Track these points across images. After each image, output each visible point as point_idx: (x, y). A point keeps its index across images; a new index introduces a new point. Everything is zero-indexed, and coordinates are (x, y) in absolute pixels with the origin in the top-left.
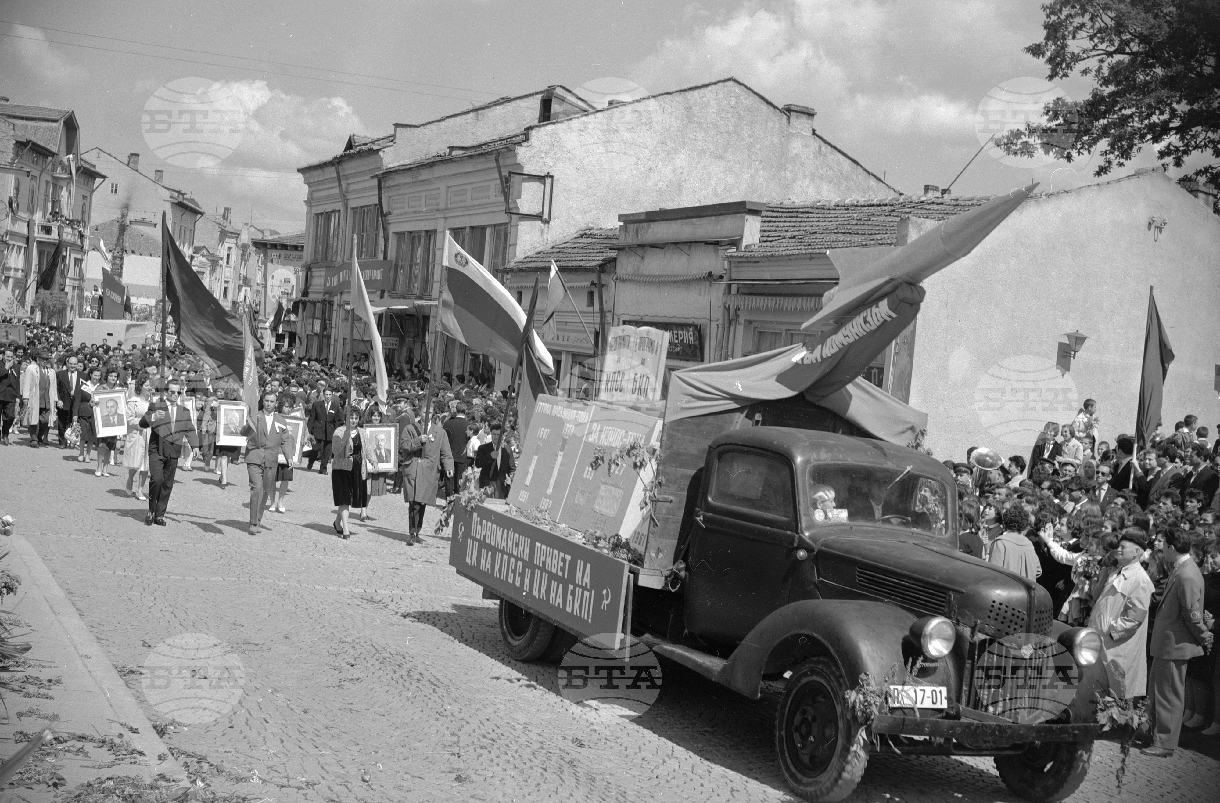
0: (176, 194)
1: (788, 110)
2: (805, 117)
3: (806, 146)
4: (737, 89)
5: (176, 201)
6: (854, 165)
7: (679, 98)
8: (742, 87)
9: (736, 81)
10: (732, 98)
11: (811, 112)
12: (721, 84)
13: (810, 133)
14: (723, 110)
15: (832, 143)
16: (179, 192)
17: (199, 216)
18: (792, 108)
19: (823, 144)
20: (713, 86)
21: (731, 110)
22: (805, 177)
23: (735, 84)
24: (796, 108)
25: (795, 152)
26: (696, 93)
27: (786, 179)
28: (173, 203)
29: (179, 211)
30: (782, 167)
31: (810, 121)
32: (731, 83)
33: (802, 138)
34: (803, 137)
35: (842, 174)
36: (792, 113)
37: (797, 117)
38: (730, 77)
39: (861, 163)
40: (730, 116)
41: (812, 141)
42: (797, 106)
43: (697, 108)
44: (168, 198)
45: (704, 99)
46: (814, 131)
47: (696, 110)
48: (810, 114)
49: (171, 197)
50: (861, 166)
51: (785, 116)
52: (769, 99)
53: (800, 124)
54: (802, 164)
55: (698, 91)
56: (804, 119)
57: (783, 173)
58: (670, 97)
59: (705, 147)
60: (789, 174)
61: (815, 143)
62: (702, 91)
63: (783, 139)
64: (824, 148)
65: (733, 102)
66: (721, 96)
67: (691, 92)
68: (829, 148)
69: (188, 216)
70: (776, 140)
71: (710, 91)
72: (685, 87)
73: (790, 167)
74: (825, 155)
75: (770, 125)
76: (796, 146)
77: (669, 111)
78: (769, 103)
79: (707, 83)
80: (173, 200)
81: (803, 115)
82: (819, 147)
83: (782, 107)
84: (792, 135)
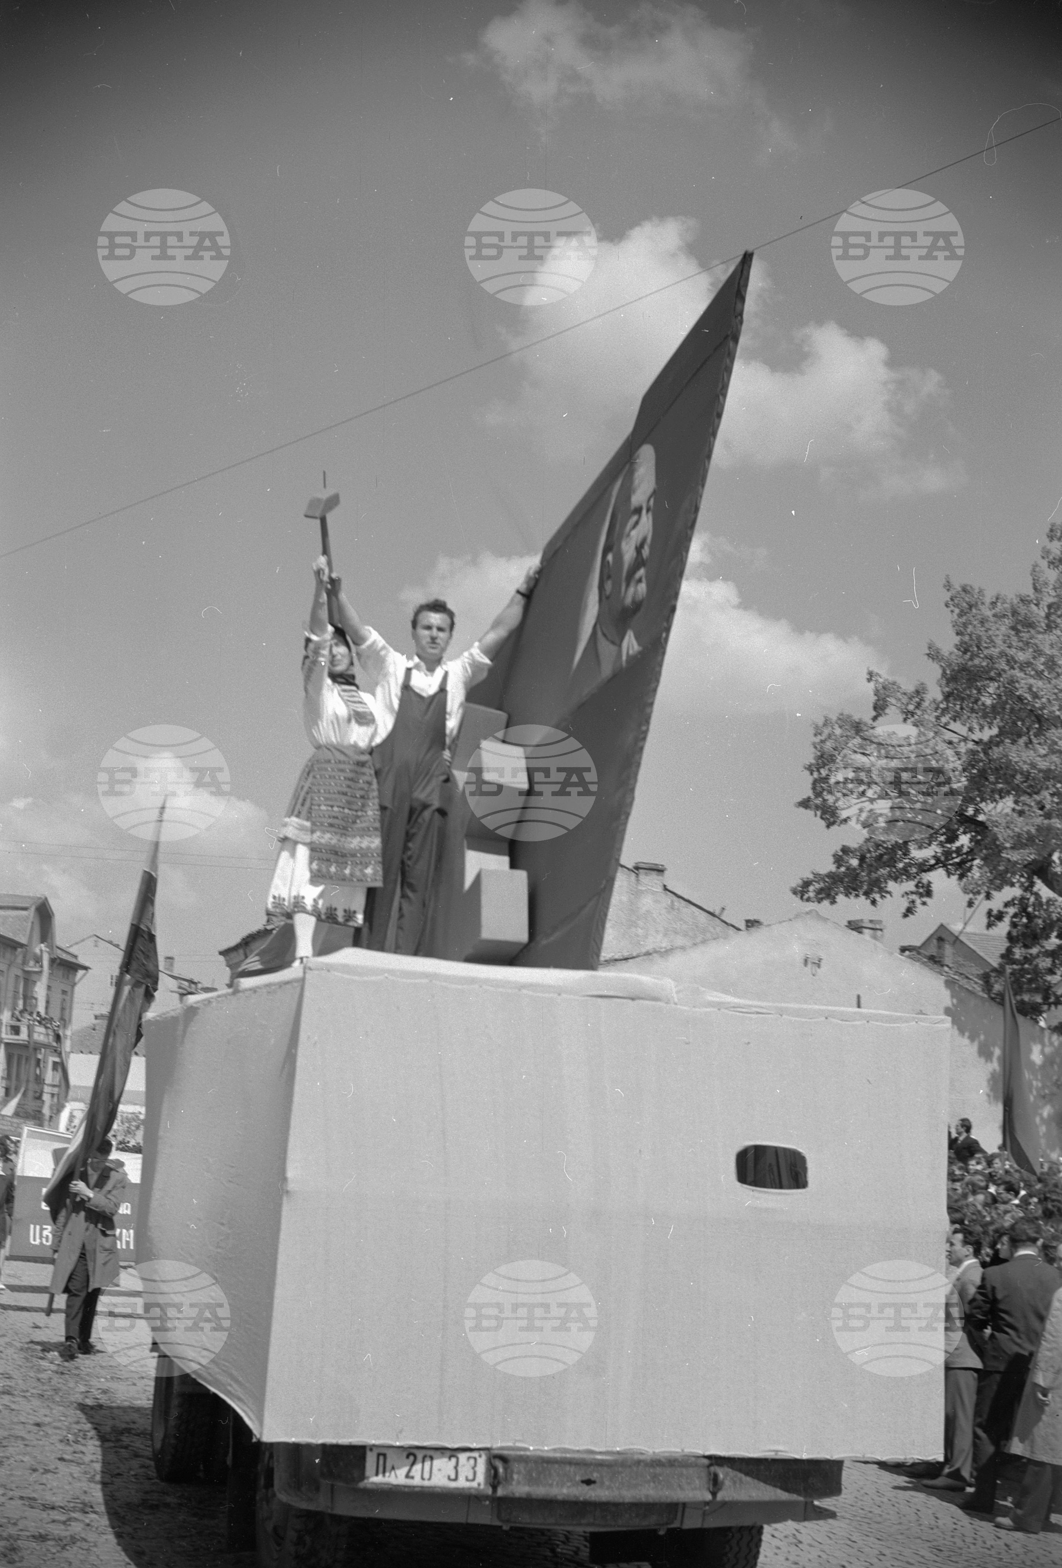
1: (636, 868)
2: (654, 873)
3: (656, 901)
6: (711, 917)
11: (660, 868)
13: (660, 889)
15: (686, 897)
18: (640, 865)
19: (675, 898)
22: (657, 932)
24: (644, 866)
25: (644, 909)
27: (637, 935)
30: (633, 924)
31: (660, 878)
33: (652, 894)
34: (654, 893)
35: (697, 927)
36: (641, 871)
37: (646, 874)
41: (663, 895)
46: (665, 886)
48: (660, 870)
51: (633, 874)
53: (650, 881)
54: (654, 920)
56: (654, 875)
57: (634, 930)
60: (639, 930)
61: (668, 899)
63: (634, 897)
64: (678, 903)
68: (683, 902)
70: (624, 898)
73: (640, 923)
74: (678, 909)
76: (647, 902)
81: (653, 872)
82: (672, 902)
83: (630, 867)
84: (642, 892)
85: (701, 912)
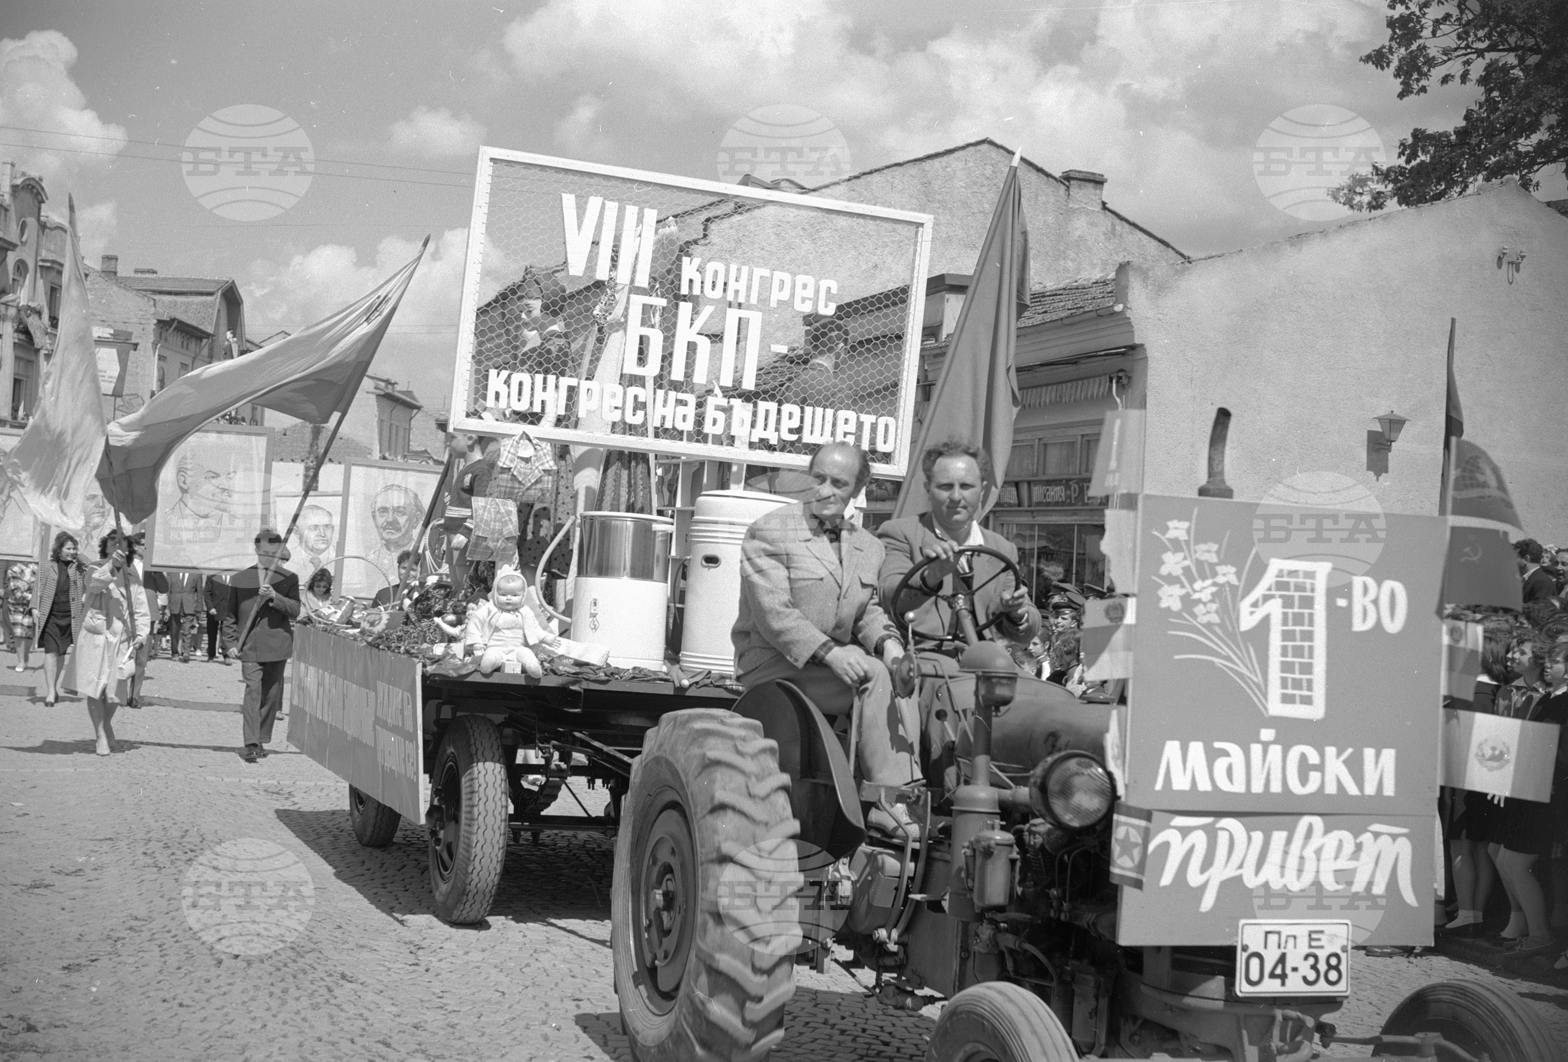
0: (383, 384)
1: (1068, 178)
2: (1090, 186)
3: (1093, 224)
4: (994, 153)
5: (382, 393)
6: (1163, 247)
7: (913, 170)
8: (1001, 151)
9: (992, 143)
10: (988, 167)
11: (1098, 179)
12: (971, 148)
13: (1098, 208)
14: (975, 183)
15: (1131, 220)
16: (388, 382)
17: (415, 411)
18: (1072, 175)
19: (1117, 221)
20: (961, 153)
21: (985, 182)
22: (1093, 266)
23: (992, 148)
24: (1077, 175)
25: (1077, 233)
26: (936, 162)
27: (1066, 270)
28: (378, 396)
29: (388, 404)
30: (1061, 255)
31: (1098, 192)
32: (985, 147)
33: (1088, 214)
36: (1072, 182)
37: (1080, 187)
38: (982, 138)
39: (1172, 244)
40: (984, 190)
41: (1102, 217)
42: (1080, 172)
43: (939, 182)
44: (372, 389)
45: (949, 169)
46: (1104, 204)
47: (936, 185)
48: (1098, 181)
49: (376, 388)
50: (1173, 249)
51: (1063, 188)
52: (1040, 165)
53: (1082, 194)
54: (1089, 250)
55: (939, 159)
56: (1090, 188)
57: (1062, 262)
58: (900, 169)
59: (951, 234)
60: (1070, 264)
61: (1107, 221)
62: (945, 159)
63: (1061, 217)
64: (1120, 226)
65: (990, 172)
66: (970, 164)
67: (930, 162)
68: (1126, 226)
69: (399, 411)
70: (1051, 219)
71: (957, 159)
72: (921, 155)
73: (1071, 254)
74: (1121, 236)
75: (1042, 199)
76: (1080, 226)
77: (900, 187)
78: (1039, 170)
79: (952, 147)
80: (378, 392)
81: (1088, 184)
82: (1113, 225)
83: (1058, 174)
84: (1074, 211)
85: (1151, 240)
